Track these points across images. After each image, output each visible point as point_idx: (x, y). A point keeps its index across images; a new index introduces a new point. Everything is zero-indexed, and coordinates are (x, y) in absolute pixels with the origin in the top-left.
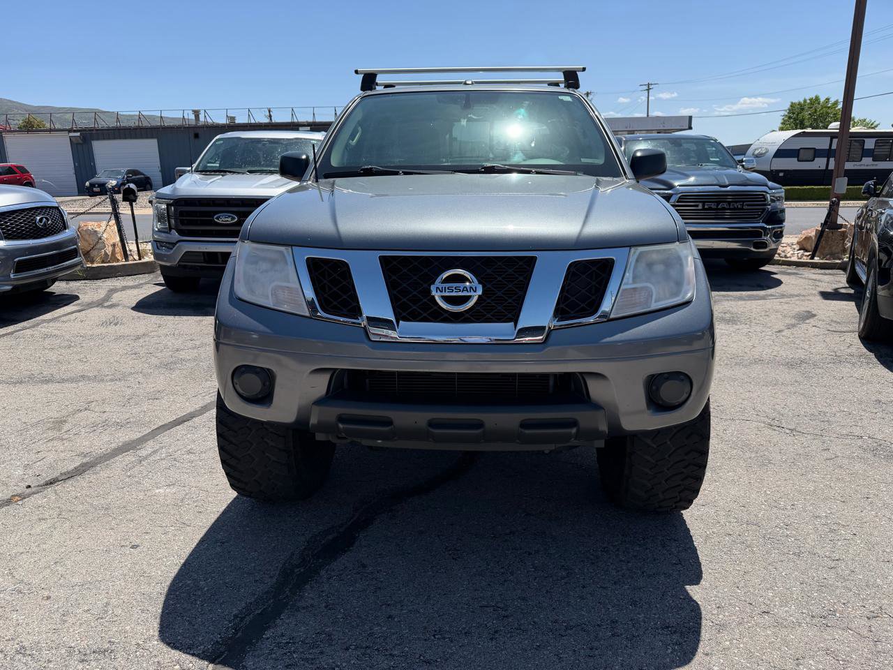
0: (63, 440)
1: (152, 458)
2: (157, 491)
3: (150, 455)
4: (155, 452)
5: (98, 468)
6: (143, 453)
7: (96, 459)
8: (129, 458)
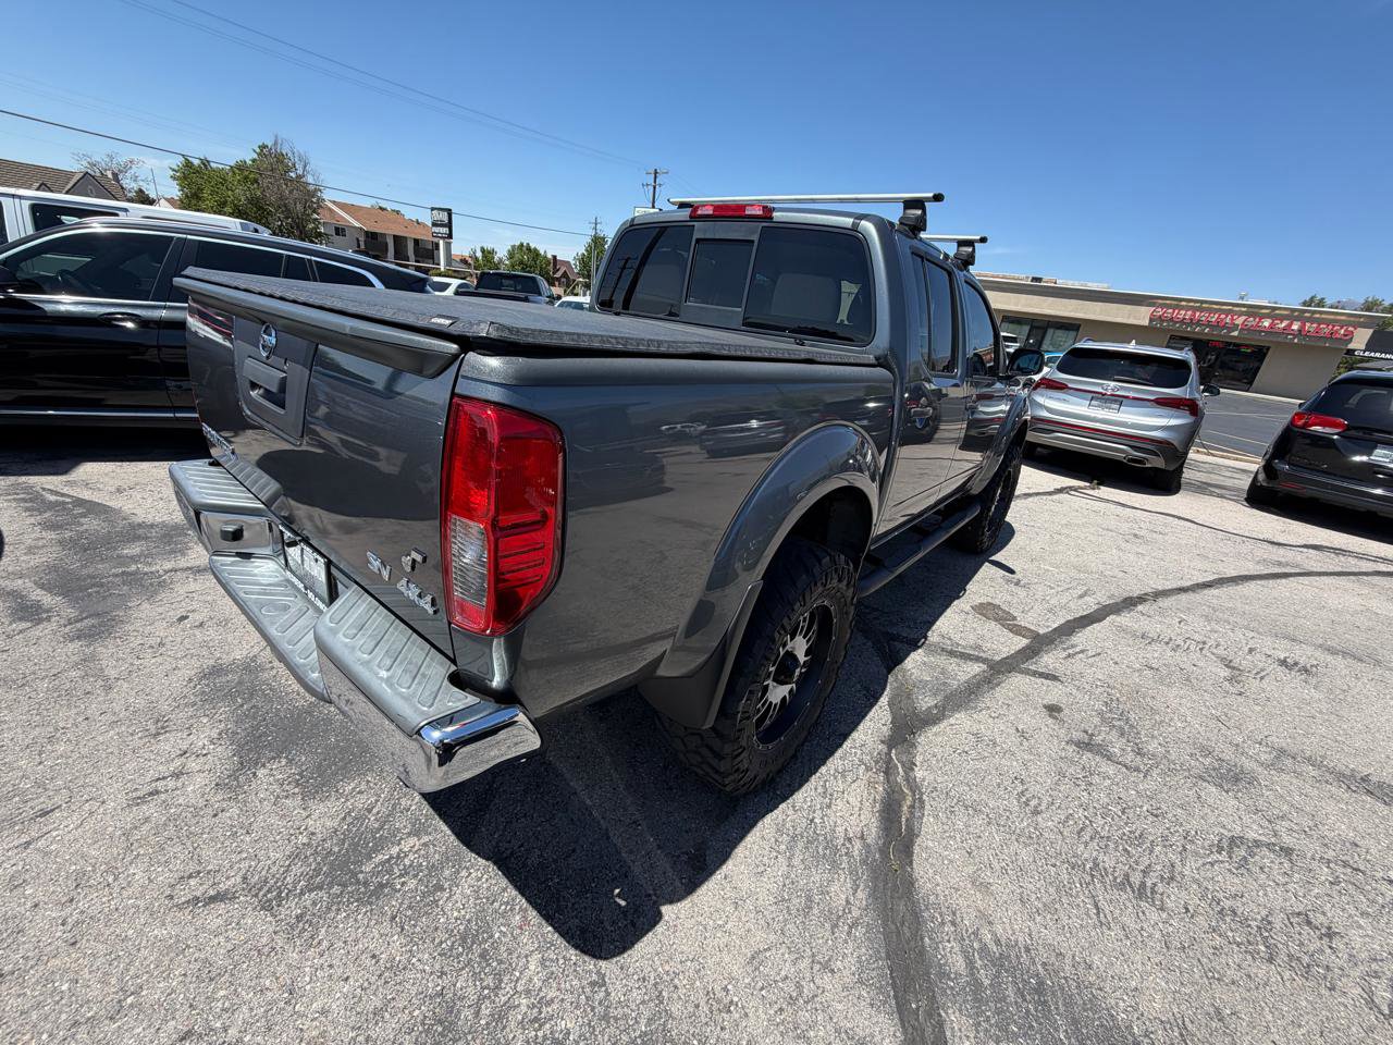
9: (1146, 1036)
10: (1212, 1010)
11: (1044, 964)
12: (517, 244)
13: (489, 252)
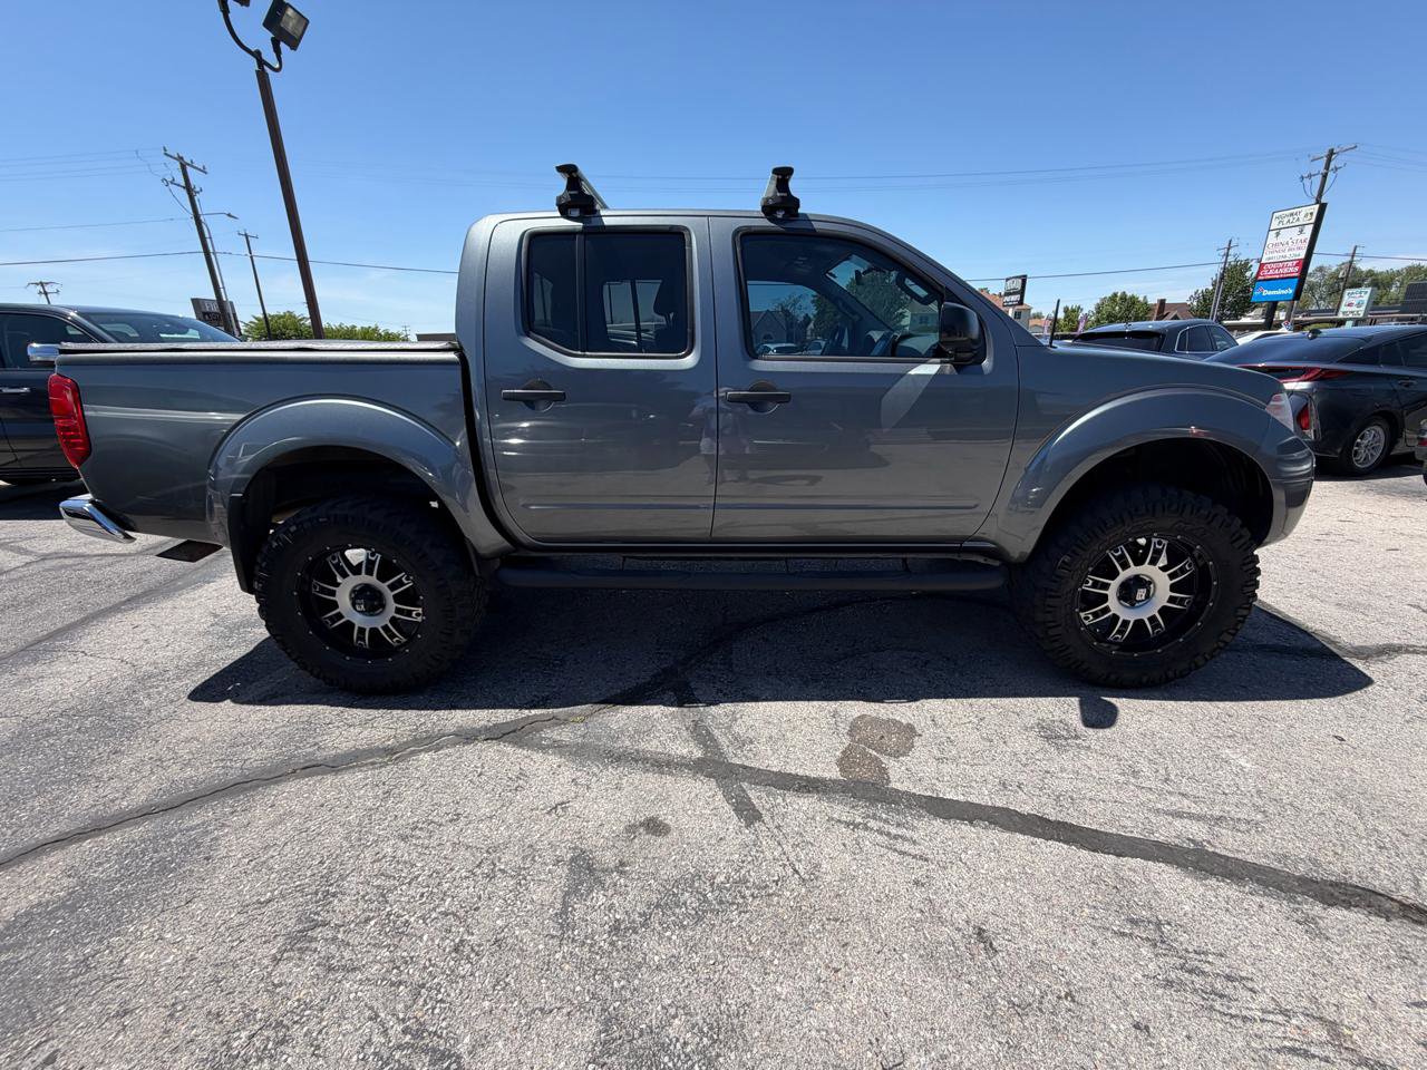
0: (1332, 1027)
1: (1195, 809)
2: (1248, 765)
3: (1191, 816)
4: (1178, 815)
5: (1302, 870)
6: (1198, 831)
7: (1290, 890)
8: (1228, 843)
9: (108, 947)
10: (131, 1006)
11: (191, 871)
12: (1109, 295)
13: (1073, 311)
